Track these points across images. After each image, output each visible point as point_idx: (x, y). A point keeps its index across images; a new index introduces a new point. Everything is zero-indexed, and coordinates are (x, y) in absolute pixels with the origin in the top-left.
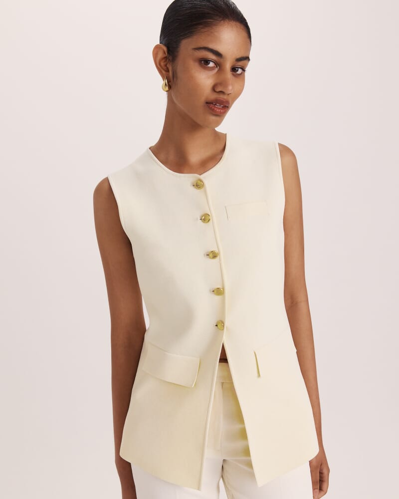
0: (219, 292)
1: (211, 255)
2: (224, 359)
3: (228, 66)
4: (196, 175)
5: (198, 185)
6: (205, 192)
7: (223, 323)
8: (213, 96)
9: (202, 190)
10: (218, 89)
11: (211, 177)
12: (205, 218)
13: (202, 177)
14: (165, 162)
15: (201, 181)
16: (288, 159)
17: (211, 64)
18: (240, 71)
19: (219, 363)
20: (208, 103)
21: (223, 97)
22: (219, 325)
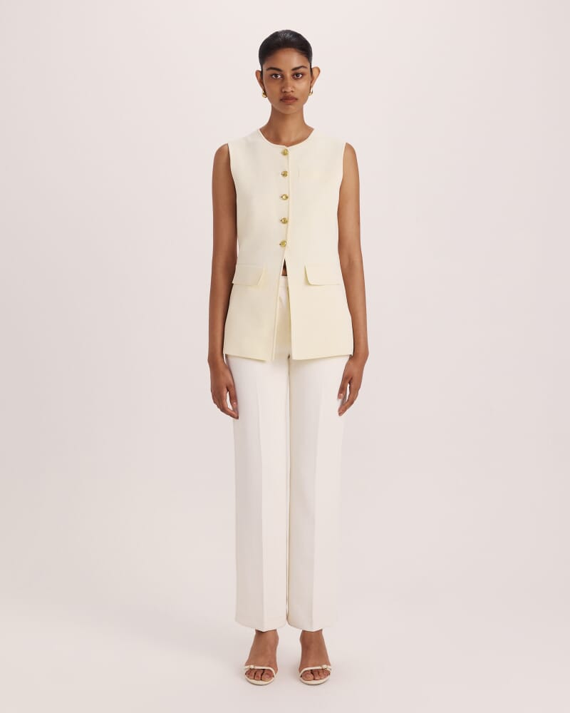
0: (285, 221)
1: (284, 197)
3: (288, 75)
4: (284, 146)
5: (285, 153)
6: (288, 158)
7: (285, 242)
8: (282, 96)
9: (286, 156)
10: (283, 91)
11: (293, 150)
12: (285, 174)
13: (288, 148)
14: (267, 139)
15: (287, 150)
17: (279, 77)
18: (301, 76)
19: (283, 275)
20: (281, 100)
21: (288, 94)
22: (283, 244)
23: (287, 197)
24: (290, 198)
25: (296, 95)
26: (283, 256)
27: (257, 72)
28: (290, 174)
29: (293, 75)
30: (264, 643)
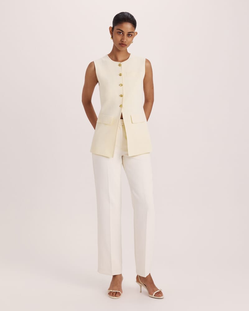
0: (121, 96)
1: (121, 85)
2: (122, 118)
4: (119, 62)
5: (120, 65)
6: (121, 68)
7: (122, 105)
8: (121, 42)
10: (122, 40)
11: (123, 64)
12: (120, 75)
15: (121, 64)
16: (148, 64)
17: (121, 34)
18: (130, 36)
19: (121, 118)
20: (120, 44)
21: (123, 43)
22: (121, 106)
23: (122, 85)
24: (124, 85)
25: (126, 43)
26: (121, 111)
27: (110, 27)
28: (123, 74)
29: (127, 35)
30: (117, 280)
